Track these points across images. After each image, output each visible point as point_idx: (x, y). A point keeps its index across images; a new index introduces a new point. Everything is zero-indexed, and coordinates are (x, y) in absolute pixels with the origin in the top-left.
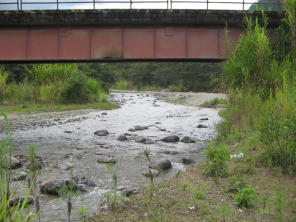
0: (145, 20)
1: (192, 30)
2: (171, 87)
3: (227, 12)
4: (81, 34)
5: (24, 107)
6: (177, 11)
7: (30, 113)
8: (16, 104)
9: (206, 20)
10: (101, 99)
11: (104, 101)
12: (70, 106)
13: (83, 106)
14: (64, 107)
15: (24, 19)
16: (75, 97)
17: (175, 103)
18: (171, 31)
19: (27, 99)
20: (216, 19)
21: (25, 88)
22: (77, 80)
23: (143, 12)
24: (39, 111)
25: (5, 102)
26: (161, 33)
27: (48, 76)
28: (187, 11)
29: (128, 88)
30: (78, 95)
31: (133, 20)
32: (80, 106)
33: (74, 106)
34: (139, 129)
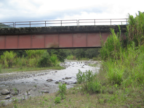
0: (68, 31)
1: (89, 34)
2: (94, 58)
3: (104, 26)
4: (41, 37)
5: (21, 69)
6: (81, 26)
7: (22, 71)
8: (18, 67)
9: (94, 30)
10: (57, 65)
11: (58, 66)
12: (42, 68)
13: (48, 68)
14: (39, 69)
15: (16, 31)
16: (44, 64)
17: (92, 66)
18: (79, 35)
19: (23, 65)
20: (99, 29)
21: (23, 60)
22: (45, 56)
23: (66, 27)
24: (27, 71)
25: (13, 67)
26: (75, 36)
28: (86, 26)
29: (74, 59)
30: (46, 63)
31: (63, 31)
32: (46, 68)
33: (43, 68)
34: (67, 78)
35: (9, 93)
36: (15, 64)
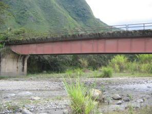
5: (133, 74)
7: (134, 77)
8: (129, 72)
15: (129, 34)
19: (135, 70)
21: (134, 65)
24: (139, 76)
25: (124, 71)
27: (146, 59)
35: (120, 99)
36: (126, 69)
